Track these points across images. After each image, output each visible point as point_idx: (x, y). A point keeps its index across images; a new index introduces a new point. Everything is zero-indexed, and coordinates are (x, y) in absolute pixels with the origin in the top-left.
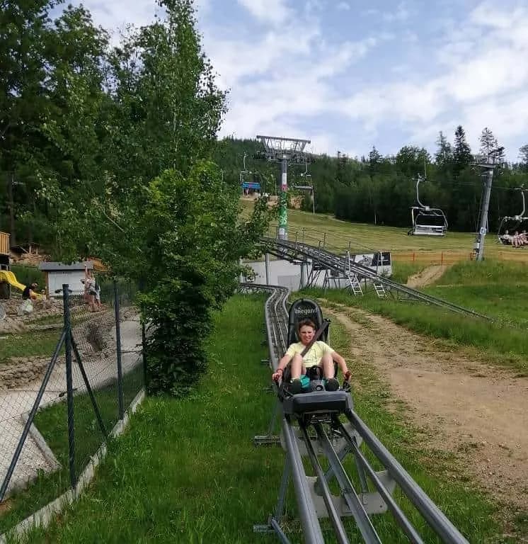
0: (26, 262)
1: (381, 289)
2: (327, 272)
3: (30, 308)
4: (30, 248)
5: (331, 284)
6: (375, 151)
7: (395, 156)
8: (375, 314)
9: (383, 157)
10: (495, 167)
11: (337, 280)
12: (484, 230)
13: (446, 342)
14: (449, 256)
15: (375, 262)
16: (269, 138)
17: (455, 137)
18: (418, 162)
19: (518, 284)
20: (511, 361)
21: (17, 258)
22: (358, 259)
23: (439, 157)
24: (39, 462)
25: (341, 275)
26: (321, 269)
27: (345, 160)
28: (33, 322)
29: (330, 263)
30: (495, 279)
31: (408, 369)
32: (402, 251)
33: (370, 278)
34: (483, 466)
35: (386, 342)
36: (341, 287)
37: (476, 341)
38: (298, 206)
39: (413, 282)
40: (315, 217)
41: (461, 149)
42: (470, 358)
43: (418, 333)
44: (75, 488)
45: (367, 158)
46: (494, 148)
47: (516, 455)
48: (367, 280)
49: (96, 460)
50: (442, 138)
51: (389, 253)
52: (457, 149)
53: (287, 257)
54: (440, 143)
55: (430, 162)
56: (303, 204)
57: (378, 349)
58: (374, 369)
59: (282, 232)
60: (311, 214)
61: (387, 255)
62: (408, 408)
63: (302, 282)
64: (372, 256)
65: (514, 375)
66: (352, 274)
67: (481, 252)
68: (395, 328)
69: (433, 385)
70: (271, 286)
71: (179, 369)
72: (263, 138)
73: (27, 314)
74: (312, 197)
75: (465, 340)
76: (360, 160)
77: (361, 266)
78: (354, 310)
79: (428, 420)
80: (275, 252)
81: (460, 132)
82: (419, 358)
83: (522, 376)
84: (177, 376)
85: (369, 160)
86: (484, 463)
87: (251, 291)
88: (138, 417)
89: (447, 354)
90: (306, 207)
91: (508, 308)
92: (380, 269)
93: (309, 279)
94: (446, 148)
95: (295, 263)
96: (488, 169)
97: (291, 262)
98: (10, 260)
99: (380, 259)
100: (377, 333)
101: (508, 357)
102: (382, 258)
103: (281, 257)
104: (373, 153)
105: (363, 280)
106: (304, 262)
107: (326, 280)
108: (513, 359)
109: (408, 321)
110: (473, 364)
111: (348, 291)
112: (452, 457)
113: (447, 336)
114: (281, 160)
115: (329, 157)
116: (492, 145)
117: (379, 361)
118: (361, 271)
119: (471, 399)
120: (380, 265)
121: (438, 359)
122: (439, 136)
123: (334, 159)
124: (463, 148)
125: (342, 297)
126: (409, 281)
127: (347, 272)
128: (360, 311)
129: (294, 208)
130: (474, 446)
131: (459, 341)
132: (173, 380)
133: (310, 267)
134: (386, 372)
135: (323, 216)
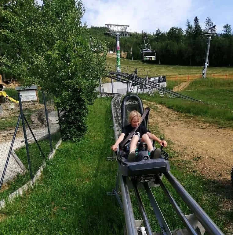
0: (10, 87)
1: (162, 93)
2: (138, 86)
3: (13, 107)
4: (12, 81)
5: (140, 91)
6: (158, 30)
7: (168, 32)
8: (159, 104)
9: (162, 32)
10: (211, 35)
11: (142, 90)
12: (206, 65)
13: (189, 115)
14: (191, 77)
15: (159, 81)
16: (111, 25)
17: (194, 22)
18: (177, 34)
19: (221, 88)
20: (217, 122)
21: (7, 86)
22: (152, 80)
23: (187, 32)
24: (19, 170)
25: (144, 87)
26: (136, 85)
27: (145, 35)
28: (15, 113)
29: (139, 82)
30: (211, 87)
31: (172, 127)
32: (171, 76)
33: (157, 88)
34: (203, 166)
35: (164, 116)
36: (144, 93)
37: (202, 114)
38: (125, 57)
39: (176, 89)
40: (133, 62)
41: (197, 28)
42: (199, 121)
43: (177, 111)
44: (33, 180)
45: (155, 33)
46: (211, 27)
47: (217, 161)
48: (156, 89)
49: (42, 168)
50: (188, 23)
51: (165, 77)
52: (195, 28)
53: (121, 80)
54: (187, 25)
55: (183, 34)
56: (127, 56)
57: (160, 119)
58: (158, 127)
59: (118, 69)
60: (131, 60)
61: (164, 78)
62: (172, 143)
63: (127, 91)
64: (158, 78)
65: (218, 127)
66: (149, 87)
67: (205, 75)
68: (168, 110)
69: (183, 133)
70: (114, 93)
71: (75, 130)
72: (108, 25)
73: (12, 109)
74: (131, 52)
75: (197, 113)
76: (152, 34)
77: (153, 83)
78: (150, 102)
79: (180, 148)
80: (115, 78)
81: (196, 19)
82: (177, 122)
83: (221, 128)
84: (74, 133)
85: (156, 34)
86: (203, 164)
87: (106, 96)
88: (59, 151)
89: (189, 120)
90: (129, 57)
91: (216, 99)
92: (161, 84)
93: (130, 89)
94: (190, 27)
95: (124, 83)
96: (209, 36)
97: (122, 82)
98: (4, 87)
99: (161, 79)
100: (160, 112)
101: (216, 120)
102: (162, 79)
103: (118, 80)
104: (158, 31)
105: (154, 89)
106: (128, 82)
107: (138, 90)
108: (217, 121)
109: (173, 106)
110: (200, 123)
111: (147, 94)
112: (189, 163)
113: (189, 112)
114: (116, 35)
115: (138, 34)
116: (211, 25)
117: (160, 124)
118: (153, 85)
119: (198, 139)
120: (161, 82)
121: (185, 122)
122: (187, 21)
123: (141, 34)
124: (198, 27)
125: (145, 97)
126: (174, 89)
127: (147, 86)
128: (153, 103)
129: (123, 58)
130: (199, 158)
131: (195, 114)
132: (72, 135)
133: (131, 84)
134: (163, 129)
135: (136, 61)
